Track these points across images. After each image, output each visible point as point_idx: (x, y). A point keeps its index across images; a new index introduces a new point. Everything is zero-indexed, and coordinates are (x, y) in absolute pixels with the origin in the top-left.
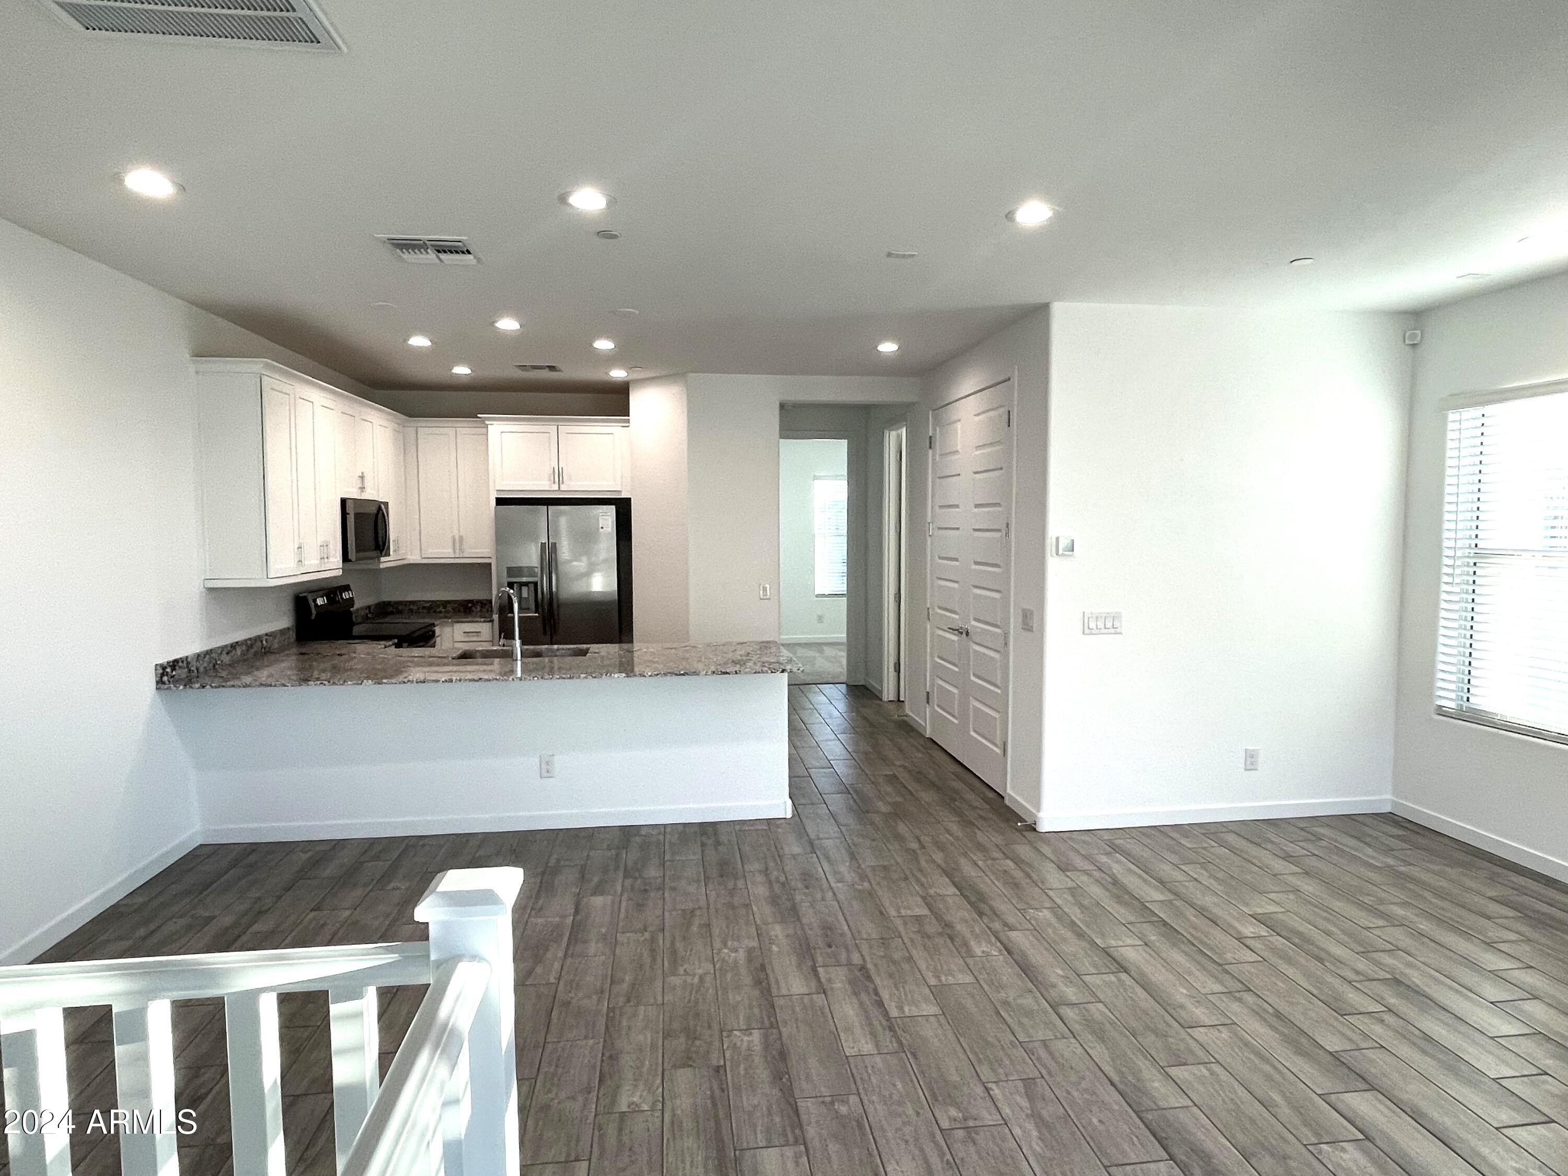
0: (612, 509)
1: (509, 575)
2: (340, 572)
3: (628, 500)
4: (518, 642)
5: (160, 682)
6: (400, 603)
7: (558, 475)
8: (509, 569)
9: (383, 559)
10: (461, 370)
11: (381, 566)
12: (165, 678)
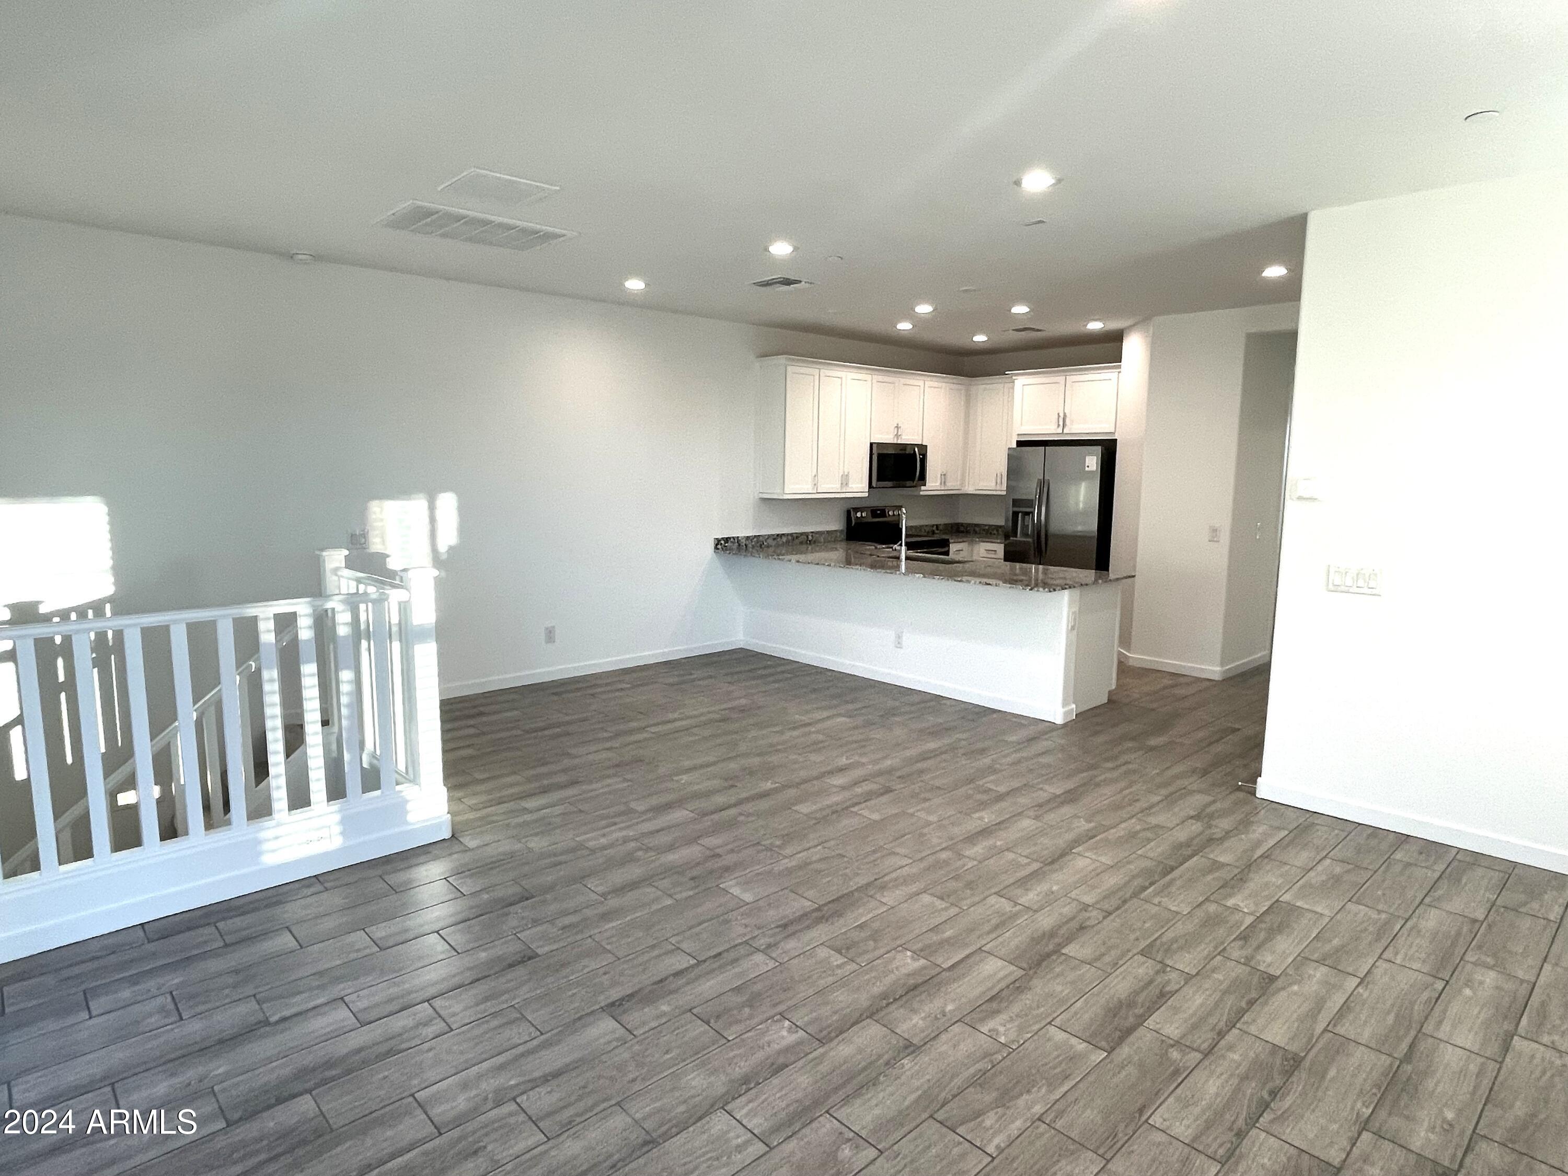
0: (1099, 449)
1: (1014, 505)
2: (867, 495)
3: (1114, 441)
4: (904, 548)
5: (716, 548)
6: (969, 525)
7: (1063, 420)
8: (1014, 501)
9: (923, 488)
10: (980, 338)
11: (922, 493)
12: (719, 546)
